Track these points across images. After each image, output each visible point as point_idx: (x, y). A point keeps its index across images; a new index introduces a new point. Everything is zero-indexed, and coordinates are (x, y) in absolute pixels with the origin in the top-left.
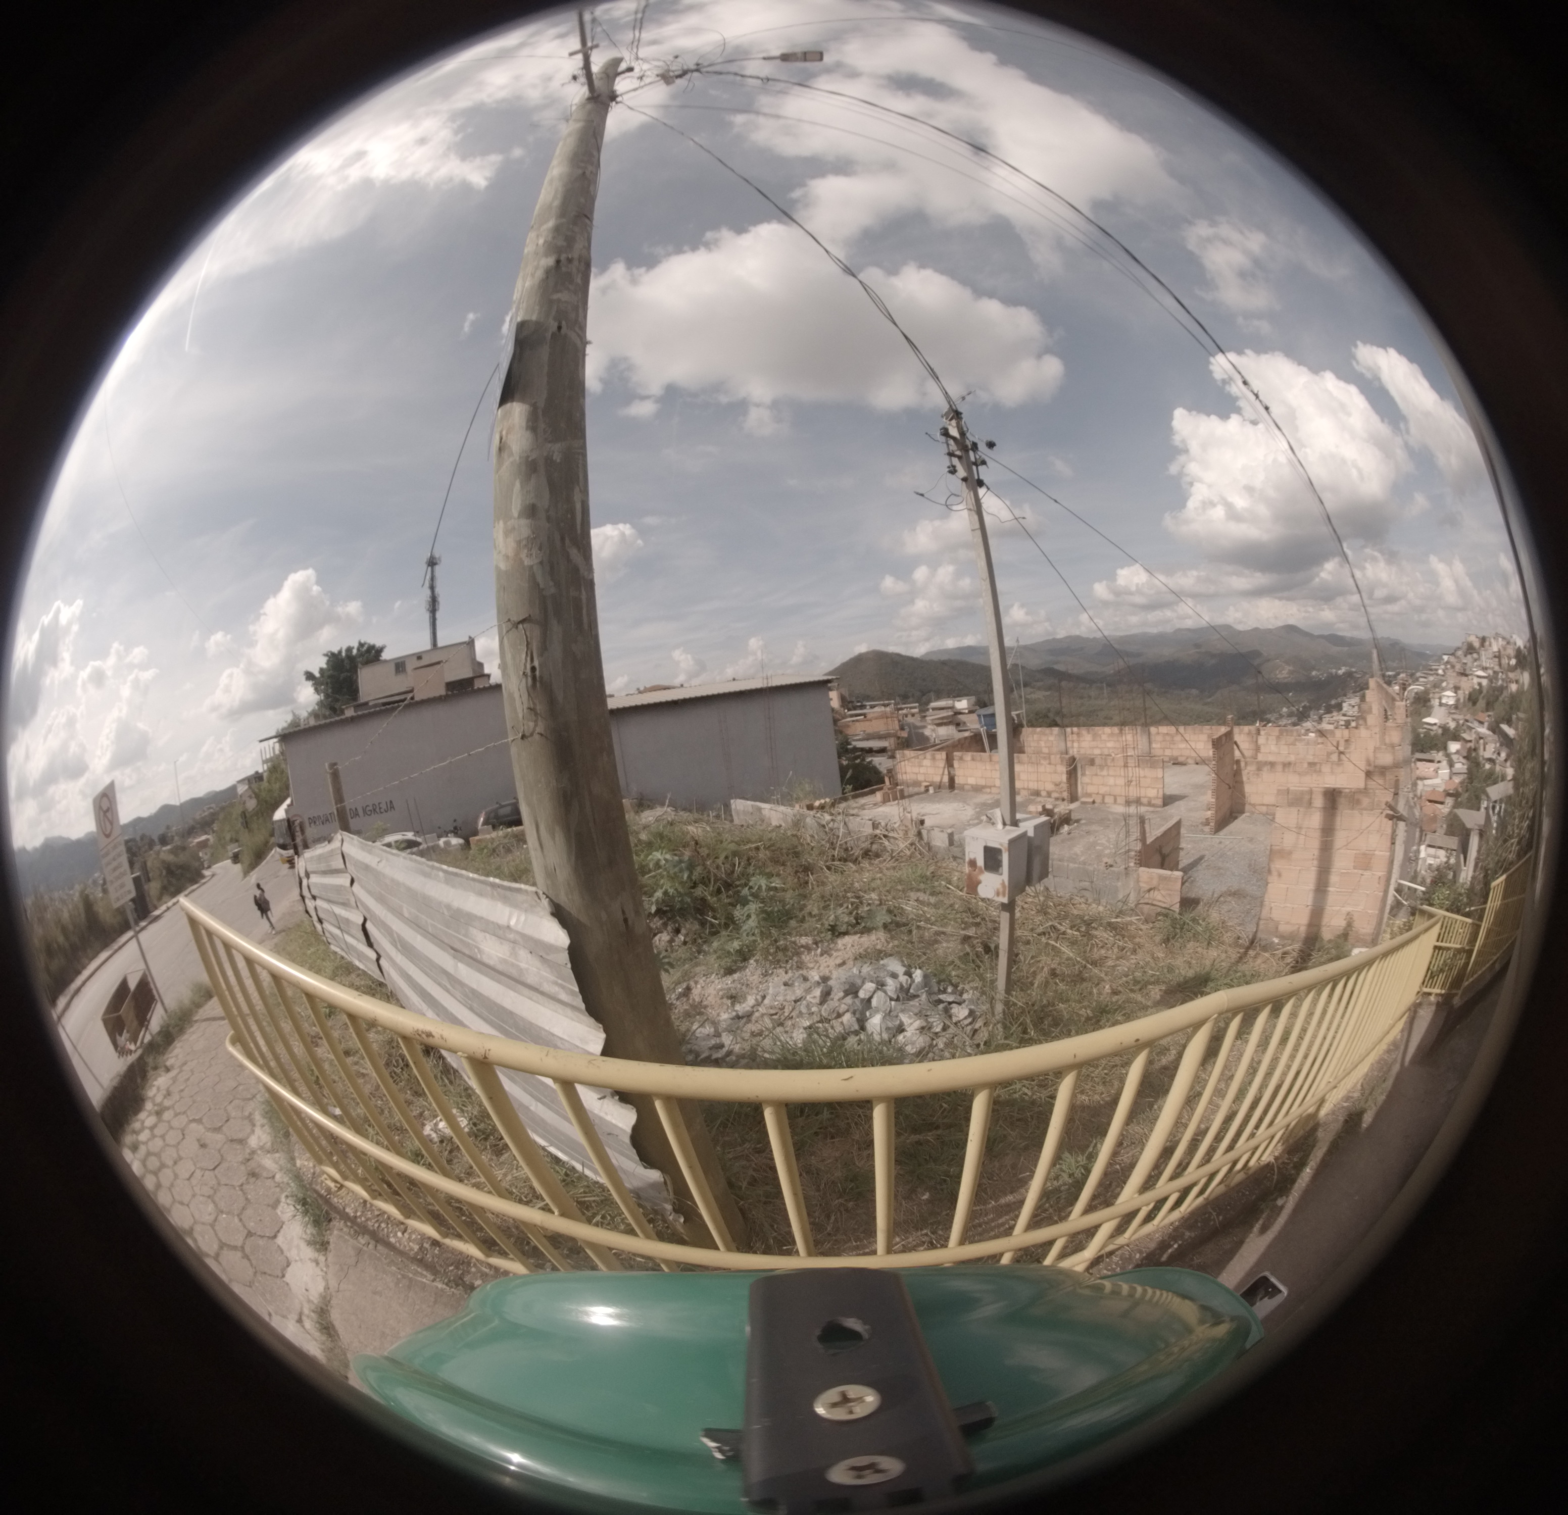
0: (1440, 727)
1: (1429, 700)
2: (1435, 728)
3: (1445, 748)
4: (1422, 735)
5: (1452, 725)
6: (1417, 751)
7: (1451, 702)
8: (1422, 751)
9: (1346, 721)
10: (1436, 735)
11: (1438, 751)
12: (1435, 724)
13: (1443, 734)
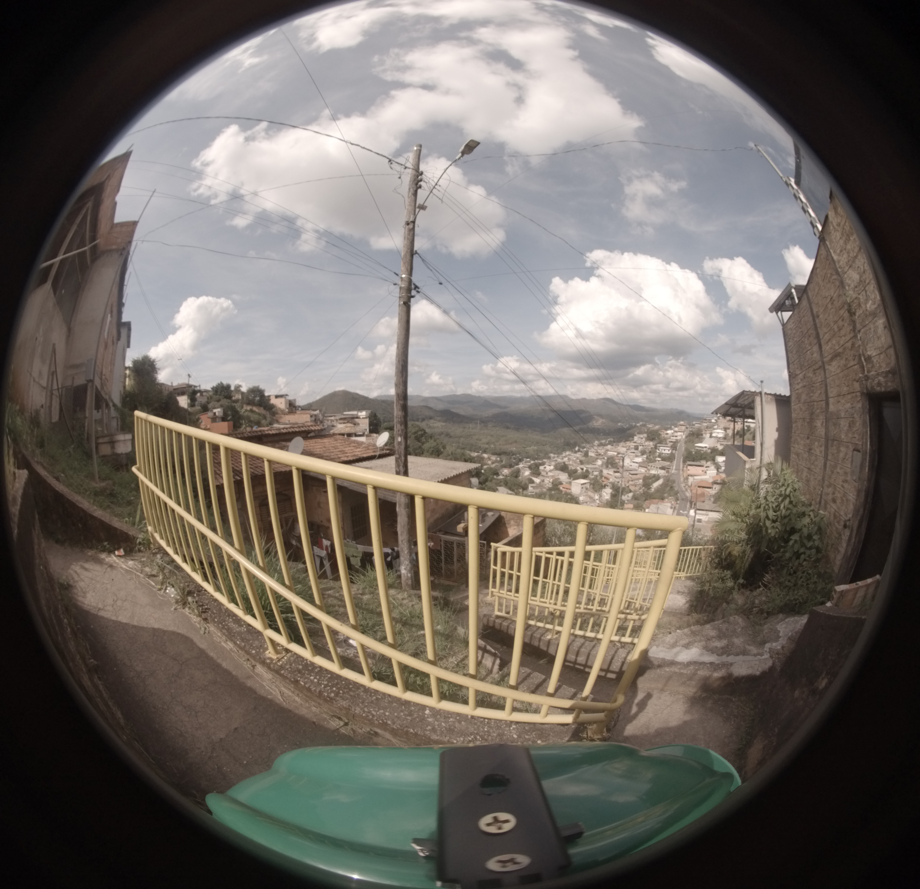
0: (709, 449)
1: (702, 435)
2: (705, 449)
3: (713, 460)
4: (694, 453)
5: (720, 448)
6: (689, 461)
7: (721, 436)
8: (693, 461)
9: (635, 446)
10: (706, 453)
11: (707, 461)
12: (706, 447)
13: (711, 453)
